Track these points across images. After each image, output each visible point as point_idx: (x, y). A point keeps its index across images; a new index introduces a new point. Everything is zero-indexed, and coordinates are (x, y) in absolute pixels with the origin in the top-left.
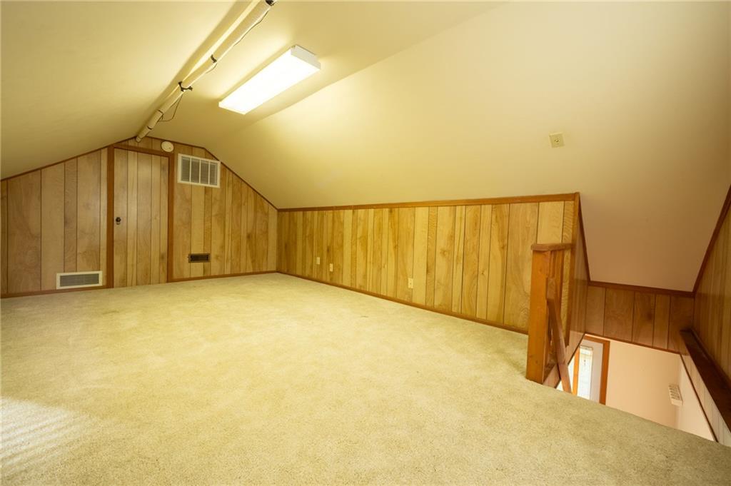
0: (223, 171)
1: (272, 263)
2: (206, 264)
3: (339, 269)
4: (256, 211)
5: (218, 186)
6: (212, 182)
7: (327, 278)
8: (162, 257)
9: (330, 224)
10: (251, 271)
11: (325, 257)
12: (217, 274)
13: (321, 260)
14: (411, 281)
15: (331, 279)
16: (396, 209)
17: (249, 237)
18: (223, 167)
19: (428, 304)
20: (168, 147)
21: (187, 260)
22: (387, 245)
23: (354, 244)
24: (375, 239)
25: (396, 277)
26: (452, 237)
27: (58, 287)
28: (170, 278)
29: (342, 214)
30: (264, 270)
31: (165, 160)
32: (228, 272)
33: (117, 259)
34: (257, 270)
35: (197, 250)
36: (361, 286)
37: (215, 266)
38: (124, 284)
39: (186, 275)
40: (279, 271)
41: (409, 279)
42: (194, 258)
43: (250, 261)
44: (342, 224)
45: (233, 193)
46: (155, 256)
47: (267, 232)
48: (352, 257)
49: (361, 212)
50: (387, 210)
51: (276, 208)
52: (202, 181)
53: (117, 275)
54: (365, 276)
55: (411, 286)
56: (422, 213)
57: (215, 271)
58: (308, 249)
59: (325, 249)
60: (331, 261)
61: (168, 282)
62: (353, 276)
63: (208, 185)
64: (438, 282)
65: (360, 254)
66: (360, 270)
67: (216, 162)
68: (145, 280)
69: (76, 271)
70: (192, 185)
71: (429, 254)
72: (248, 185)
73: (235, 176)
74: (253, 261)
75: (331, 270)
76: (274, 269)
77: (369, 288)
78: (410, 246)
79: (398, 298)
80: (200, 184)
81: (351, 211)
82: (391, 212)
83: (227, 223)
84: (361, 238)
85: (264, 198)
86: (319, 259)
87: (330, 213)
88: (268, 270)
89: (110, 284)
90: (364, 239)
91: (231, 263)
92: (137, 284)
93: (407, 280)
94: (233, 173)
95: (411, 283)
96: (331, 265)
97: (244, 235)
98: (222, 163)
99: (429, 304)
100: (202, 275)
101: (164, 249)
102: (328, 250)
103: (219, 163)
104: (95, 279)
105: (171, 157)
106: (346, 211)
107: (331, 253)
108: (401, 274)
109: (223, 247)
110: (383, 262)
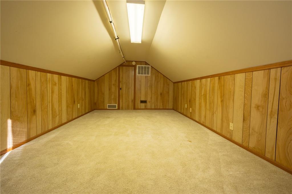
0: (151, 69)
1: (170, 106)
2: (146, 104)
3: (194, 111)
4: (164, 84)
5: (150, 75)
6: (148, 74)
7: (189, 115)
8: (132, 101)
9: (191, 88)
10: (162, 108)
11: (188, 104)
12: (149, 108)
13: (187, 106)
14: (231, 125)
15: (191, 116)
16: (223, 77)
17: (161, 94)
18: (152, 67)
19: (243, 144)
20: (134, 63)
21: (139, 102)
22: (217, 100)
23: (200, 98)
24: (211, 96)
25: (222, 120)
26: (266, 95)
27: (108, 108)
28: (135, 108)
29: (195, 82)
30: (167, 108)
31: (133, 68)
32: (153, 107)
33: (121, 101)
34: (164, 108)
35: (143, 99)
36: (203, 122)
37: (149, 105)
38: (122, 109)
39: (139, 108)
40: (173, 109)
41: (230, 123)
42: (142, 102)
43: (161, 104)
44: (195, 87)
45: (155, 77)
46: (130, 100)
47: (168, 92)
48: (199, 106)
49: (204, 80)
50: (217, 78)
51: (173, 82)
52: (144, 74)
53: (121, 106)
54: (205, 117)
55: (231, 128)
56: (240, 78)
57: (149, 107)
58: (183, 100)
59: (189, 100)
60: (191, 107)
61: (134, 109)
62: (200, 116)
63: (146, 75)
64: (253, 129)
65: (203, 104)
66: (203, 113)
67: (149, 66)
68: (127, 108)
69: (111, 104)
70: (141, 76)
71: (245, 108)
72: (161, 73)
73: (156, 70)
74: (163, 104)
75: (191, 111)
76: (172, 108)
77: (207, 124)
78: (231, 101)
79: (223, 134)
80: (144, 75)
81: (199, 80)
82: (219, 79)
83: (153, 89)
84: (203, 95)
85: (167, 78)
86: (186, 105)
87: (190, 82)
88: (169, 108)
89: (119, 109)
90: (205, 95)
91: (154, 104)
92: (126, 109)
93: (229, 124)
94: (155, 69)
95: (231, 126)
96: (191, 109)
97: (159, 94)
98: (151, 66)
99: (245, 144)
100: (144, 108)
101: (133, 98)
102: (190, 101)
103: (150, 66)
104: (115, 106)
105: (135, 67)
106: (197, 80)
107: (191, 102)
108: (226, 119)
109: (151, 98)
110: (215, 110)
